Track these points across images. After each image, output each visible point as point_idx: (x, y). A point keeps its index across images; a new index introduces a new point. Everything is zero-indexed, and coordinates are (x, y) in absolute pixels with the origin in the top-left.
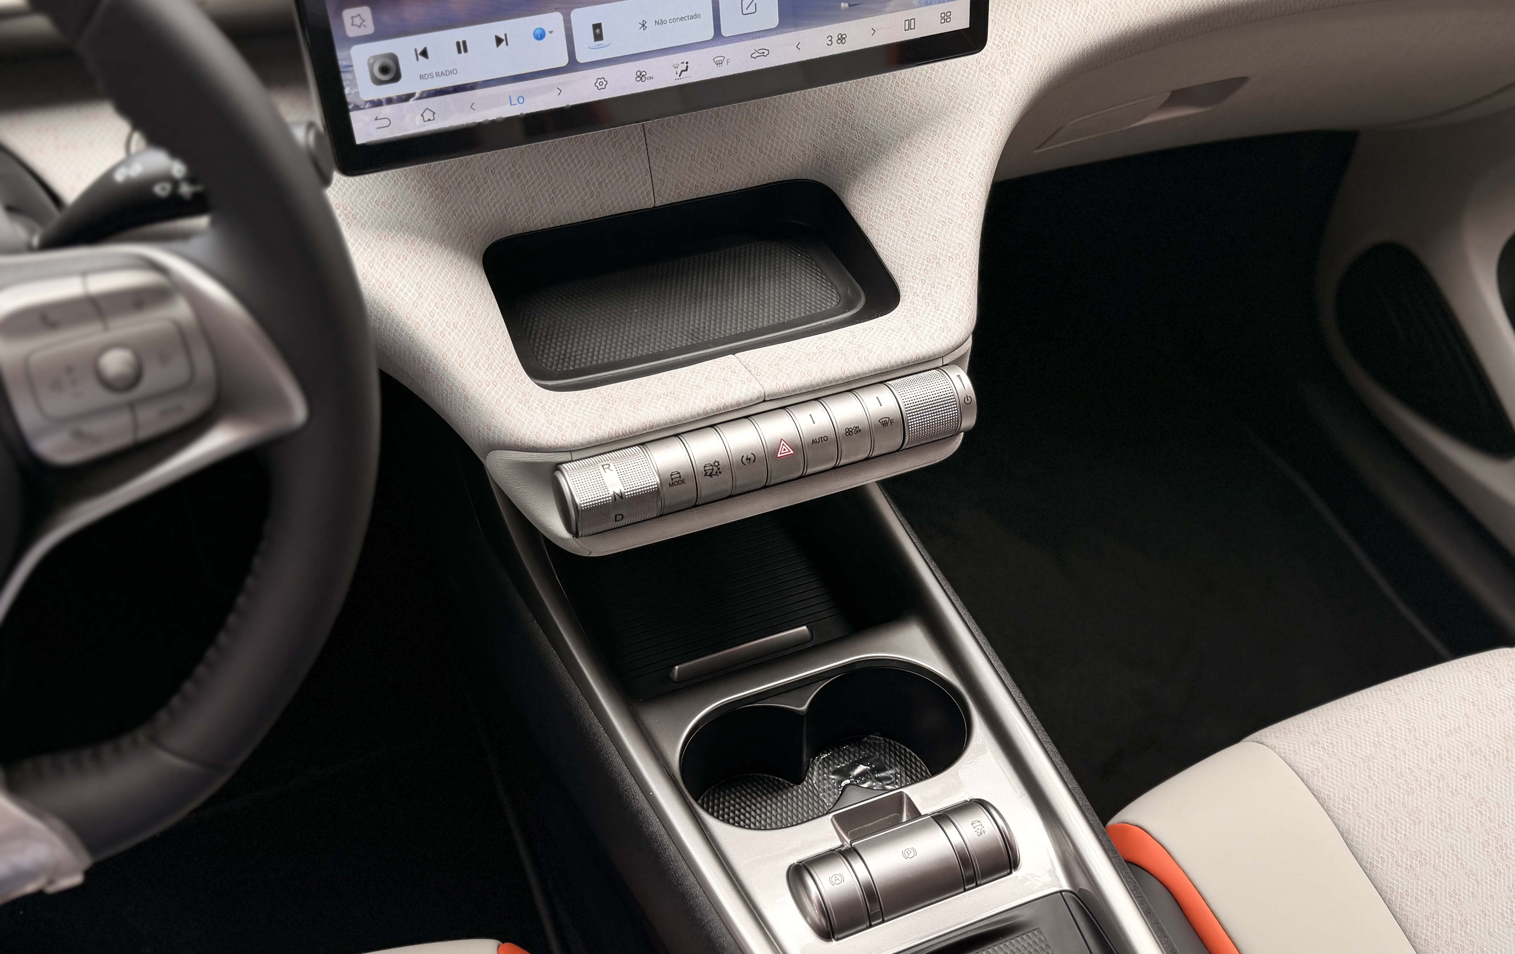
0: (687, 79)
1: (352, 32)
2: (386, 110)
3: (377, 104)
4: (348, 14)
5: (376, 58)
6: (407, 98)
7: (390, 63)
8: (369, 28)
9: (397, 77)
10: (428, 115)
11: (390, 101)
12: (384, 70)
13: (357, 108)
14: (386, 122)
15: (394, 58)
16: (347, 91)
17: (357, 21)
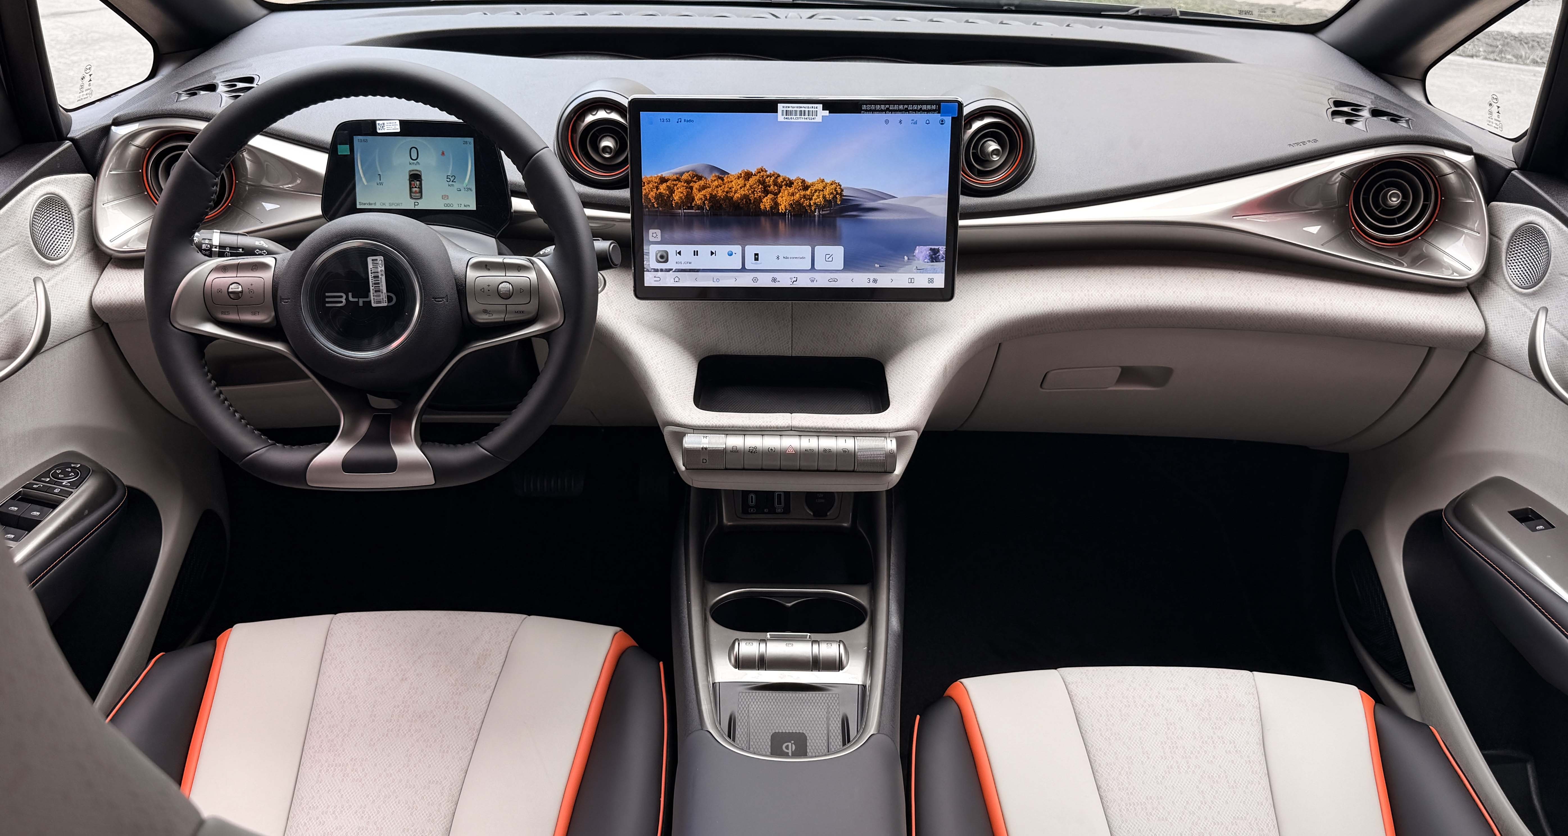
0: (796, 285)
1: (651, 239)
2: (660, 273)
3: (656, 270)
4: (651, 231)
5: (659, 251)
6: (669, 270)
7: (665, 255)
8: (659, 239)
9: (666, 261)
10: (677, 279)
11: (662, 270)
12: (662, 257)
13: (648, 271)
14: (658, 279)
15: (667, 253)
16: (645, 263)
17: (654, 235)
